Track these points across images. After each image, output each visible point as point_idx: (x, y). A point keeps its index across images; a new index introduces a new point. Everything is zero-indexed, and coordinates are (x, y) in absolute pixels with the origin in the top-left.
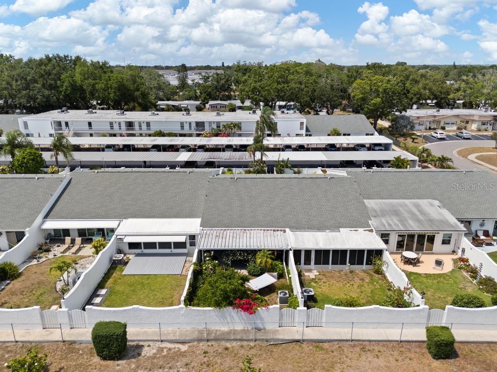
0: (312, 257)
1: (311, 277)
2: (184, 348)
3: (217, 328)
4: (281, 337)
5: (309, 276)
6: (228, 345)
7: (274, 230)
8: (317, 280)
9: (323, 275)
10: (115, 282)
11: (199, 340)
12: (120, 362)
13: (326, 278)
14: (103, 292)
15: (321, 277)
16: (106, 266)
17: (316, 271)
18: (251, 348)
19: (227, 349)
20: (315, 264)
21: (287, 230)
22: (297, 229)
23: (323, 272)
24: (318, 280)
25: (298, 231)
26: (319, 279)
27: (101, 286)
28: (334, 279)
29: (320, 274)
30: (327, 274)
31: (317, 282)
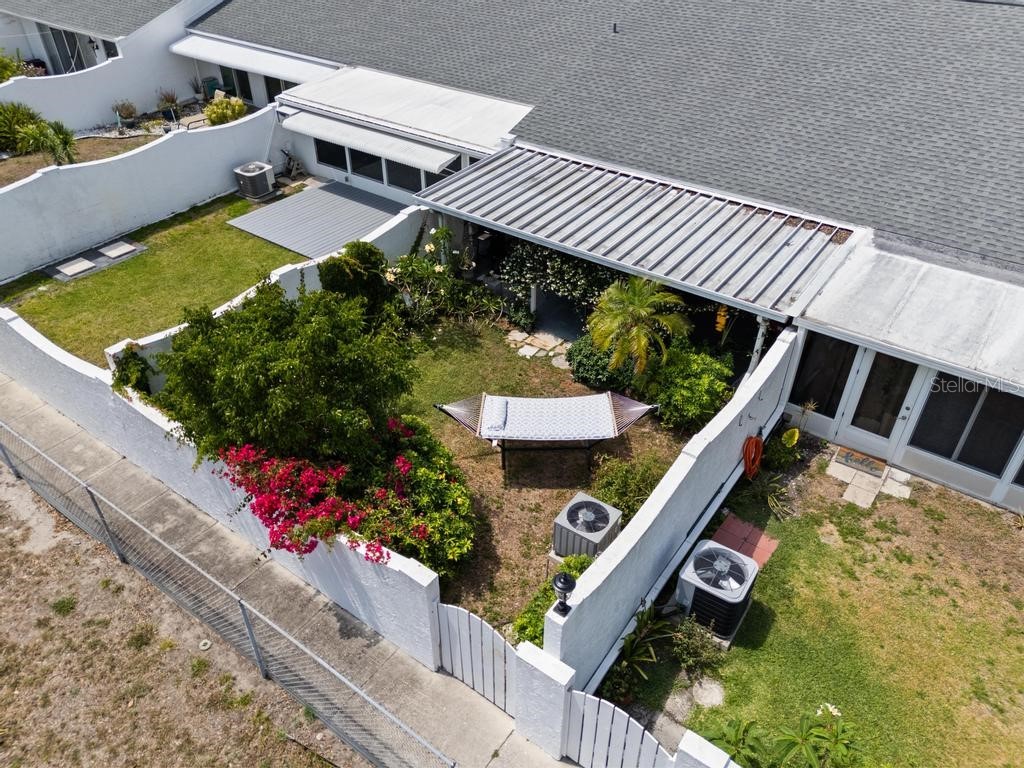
0: (908, 401)
1: (848, 496)
5: (843, 485)
7: (792, 220)
8: (868, 523)
9: (930, 512)
13: (929, 537)
15: (905, 516)
17: (906, 476)
20: (917, 440)
21: (862, 235)
22: (917, 242)
23: (940, 496)
24: (878, 525)
25: (913, 255)
26: (888, 527)
28: (976, 563)
29: (912, 502)
30: (955, 518)
31: (860, 533)
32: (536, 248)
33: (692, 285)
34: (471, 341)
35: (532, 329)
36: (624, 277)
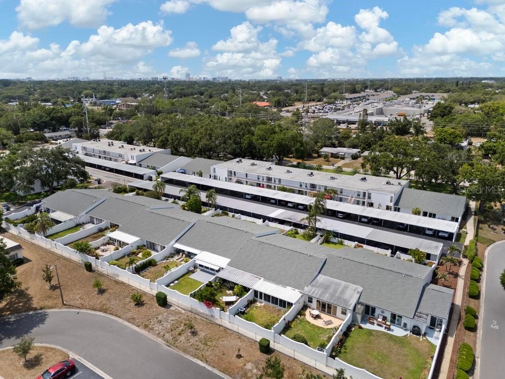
0: (263, 296)
1: (258, 306)
2: (183, 312)
3: (199, 309)
4: (216, 322)
5: (258, 304)
6: (197, 317)
7: (256, 277)
8: (259, 308)
10: (183, 280)
11: (190, 311)
12: (163, 308)
14: (176, 282)
15: (262, 307)
16: (185, 271)
18: (203, 321)
19: (195, 318)
20: (264, 300)
21: (262, 279)
22: (267, 280)
23: (266, 305)
27: (177, 279)
29: (264, 306)
32: (229, 281)
33: (244, 285)
34: (222, 292)
35: (229, 290)
36: (238, 284)
